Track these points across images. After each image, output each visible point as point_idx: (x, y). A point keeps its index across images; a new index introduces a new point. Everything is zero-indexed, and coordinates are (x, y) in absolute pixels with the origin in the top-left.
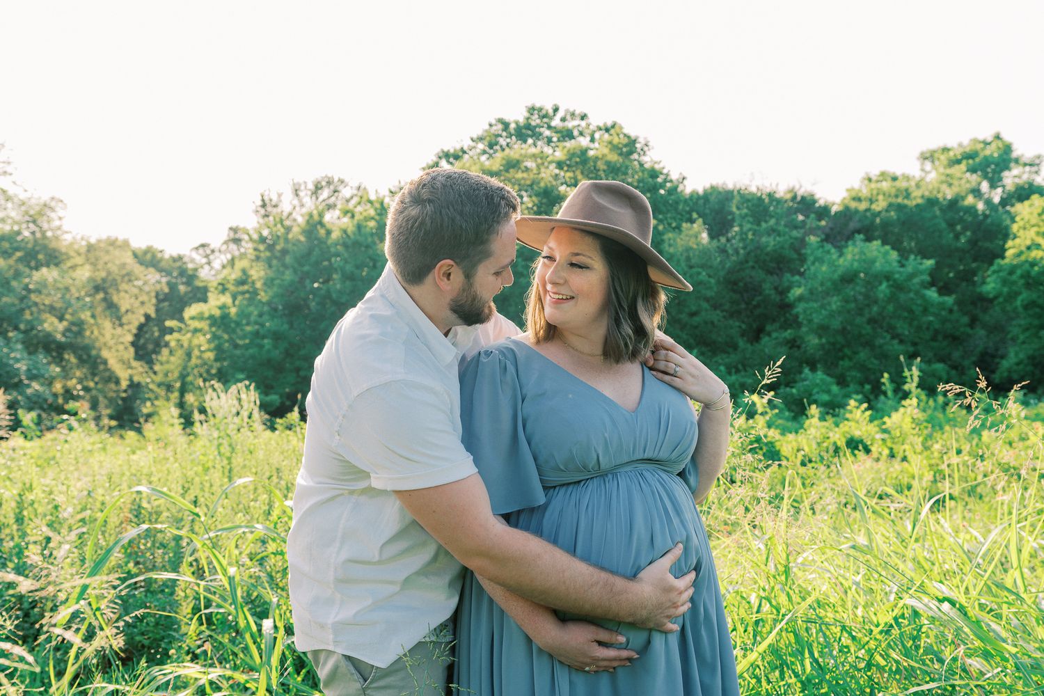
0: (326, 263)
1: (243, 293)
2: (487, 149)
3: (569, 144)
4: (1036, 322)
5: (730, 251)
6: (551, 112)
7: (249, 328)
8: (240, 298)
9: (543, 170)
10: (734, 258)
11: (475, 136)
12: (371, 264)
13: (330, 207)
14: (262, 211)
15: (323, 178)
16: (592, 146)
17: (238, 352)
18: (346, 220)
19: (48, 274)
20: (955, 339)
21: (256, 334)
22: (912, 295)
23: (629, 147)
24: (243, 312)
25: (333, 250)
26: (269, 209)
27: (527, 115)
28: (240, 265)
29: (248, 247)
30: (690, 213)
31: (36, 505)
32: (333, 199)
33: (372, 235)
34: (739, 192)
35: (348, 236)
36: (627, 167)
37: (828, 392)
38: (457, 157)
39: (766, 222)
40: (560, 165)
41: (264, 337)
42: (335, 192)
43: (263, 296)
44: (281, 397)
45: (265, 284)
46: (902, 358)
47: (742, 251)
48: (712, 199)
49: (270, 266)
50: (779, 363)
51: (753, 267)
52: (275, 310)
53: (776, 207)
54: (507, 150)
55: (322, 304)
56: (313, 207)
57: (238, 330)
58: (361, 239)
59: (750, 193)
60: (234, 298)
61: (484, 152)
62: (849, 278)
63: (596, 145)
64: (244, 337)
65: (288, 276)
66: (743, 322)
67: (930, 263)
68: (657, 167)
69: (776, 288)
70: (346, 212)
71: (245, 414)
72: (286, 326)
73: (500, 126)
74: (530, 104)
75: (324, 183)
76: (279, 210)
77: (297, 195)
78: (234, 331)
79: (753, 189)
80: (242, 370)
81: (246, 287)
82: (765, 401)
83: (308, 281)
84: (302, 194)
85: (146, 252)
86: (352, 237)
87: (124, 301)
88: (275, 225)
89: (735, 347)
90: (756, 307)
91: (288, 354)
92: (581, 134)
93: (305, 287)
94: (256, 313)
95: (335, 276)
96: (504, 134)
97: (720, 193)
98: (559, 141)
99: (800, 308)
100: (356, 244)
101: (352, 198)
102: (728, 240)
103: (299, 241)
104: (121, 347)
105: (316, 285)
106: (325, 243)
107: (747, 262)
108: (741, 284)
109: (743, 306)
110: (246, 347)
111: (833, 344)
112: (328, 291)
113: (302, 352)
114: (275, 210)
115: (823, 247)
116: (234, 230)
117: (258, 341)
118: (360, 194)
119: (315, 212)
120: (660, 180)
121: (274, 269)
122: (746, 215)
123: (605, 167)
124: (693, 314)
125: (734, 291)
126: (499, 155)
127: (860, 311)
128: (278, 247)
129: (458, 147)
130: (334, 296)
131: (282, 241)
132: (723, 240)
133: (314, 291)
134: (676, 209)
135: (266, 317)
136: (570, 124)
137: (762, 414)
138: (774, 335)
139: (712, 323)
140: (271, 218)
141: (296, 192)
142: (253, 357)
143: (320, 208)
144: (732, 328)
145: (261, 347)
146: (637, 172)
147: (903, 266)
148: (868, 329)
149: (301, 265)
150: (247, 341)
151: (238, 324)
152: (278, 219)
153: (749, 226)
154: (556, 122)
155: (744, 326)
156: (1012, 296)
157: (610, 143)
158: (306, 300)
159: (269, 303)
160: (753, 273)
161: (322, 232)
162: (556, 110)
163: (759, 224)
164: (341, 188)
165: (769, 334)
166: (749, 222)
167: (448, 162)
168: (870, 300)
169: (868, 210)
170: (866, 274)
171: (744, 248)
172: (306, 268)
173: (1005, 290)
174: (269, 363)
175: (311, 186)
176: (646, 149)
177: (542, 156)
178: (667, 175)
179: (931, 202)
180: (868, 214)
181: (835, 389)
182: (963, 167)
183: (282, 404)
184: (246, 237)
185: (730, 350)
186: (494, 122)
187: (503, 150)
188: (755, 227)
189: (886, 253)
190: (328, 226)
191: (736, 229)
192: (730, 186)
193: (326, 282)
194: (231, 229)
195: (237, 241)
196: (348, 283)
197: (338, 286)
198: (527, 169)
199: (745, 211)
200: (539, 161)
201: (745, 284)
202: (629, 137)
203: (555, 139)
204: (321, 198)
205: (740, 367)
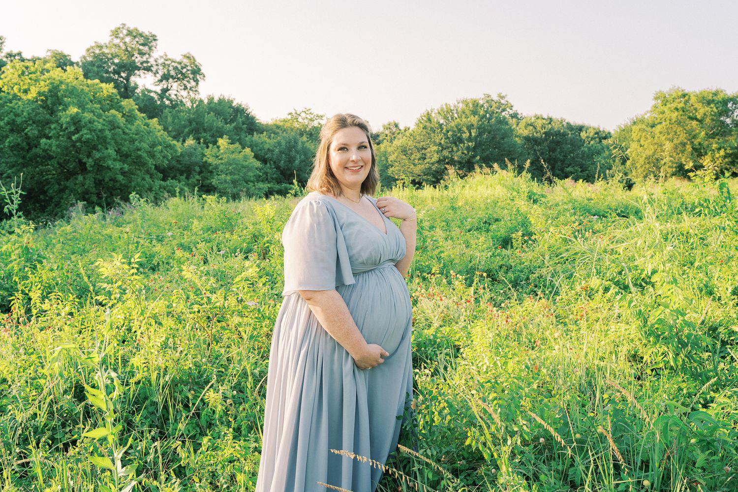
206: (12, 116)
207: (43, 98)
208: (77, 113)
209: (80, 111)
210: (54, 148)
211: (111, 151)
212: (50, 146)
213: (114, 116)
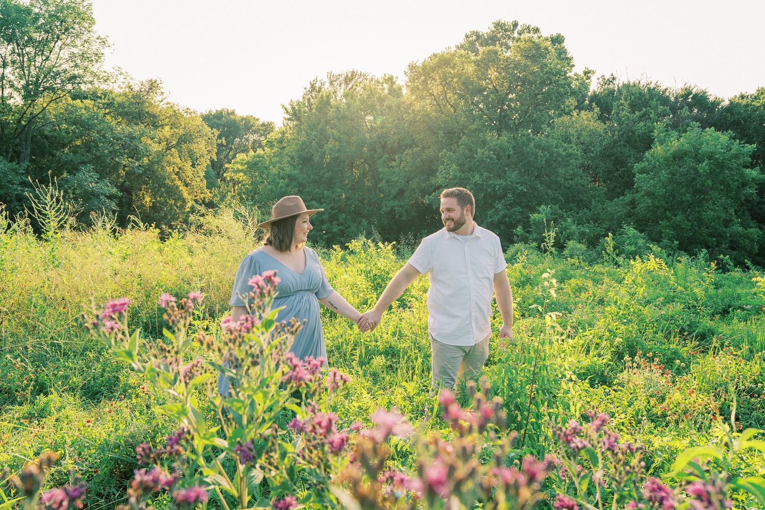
6: (511, 27)
10: (610, 138)
22: (734, 172)
27: (493, 29)
37: (637, 244)
51: (624, 145)
65: (303, 138)
67: (751, 147)
72: (298, 172)
73: (474, 38)
74: (495, 21)
85: (243, 119)
99: (636, 178)
104: (198, 179)
107: (620, 141)
108: (613, 158)
111: (658, 207)
147: (729, 148)
149: (312, 130)
154: (516, 35)
160: (623, 150)
162: (515, 25)
169: (747, 106)
180: (748, 109)
186: (470, 34)
189: (717, 137)
201: (616, 158)
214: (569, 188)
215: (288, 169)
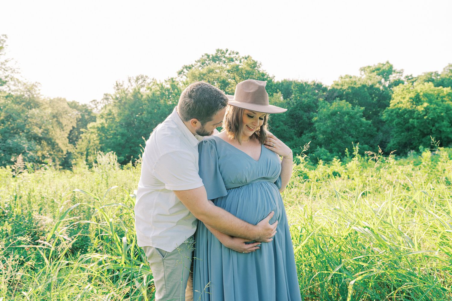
0: (141, 107)
1: (110, 119)
2: (201, 65)
3: (232, 63)
4: (400, 130)
5: (291, 104)
6: (225, 51)
7: (112, 132)
8: (108, 120)
9: (222, 73)
10: (292, 106)
11: (197, 60)
12: (158, 108)
13: (143, 86)
14: (117, 88)
15: (140, 75)
16: (240, 64)
17: (108, 141)
18: (148, 91)
19: (35, 111)
20: (372, 136)
21: (115, 134)
22: (356, 120)
23: (254, 65)
24: (110, 126)
25: (143, 103)
26: (119, 87)
27: (216, 52)
28: (108, 108)
29: (111, 101)
30: (276, 89)
31: (36, 197)
32: (144, 83)
33: (158, 97)
34: (294, 82)
35: (149, 97)
36: (253, 72)
37: (326, 155)
38: (190, 68)
39: (304, 93)
40: (228, 71)
41: (118, 135)
42: (144, 80)
43: (117, 120)
44: (125, 157)
45: (118, 115)
46: (352, 143)
47: (295, 104)
48: (285, 84)
49: (120, 109)
50: (309, 144)
51: (299, 110)
52: (122, 125)
53: (308, 87)
54: (209, 66)
55: (140, 123)
56: (136, 86)
57: (108, 133)
58: (154, 99)
59: (298, 82)
60: (106, 121)
61: (200, 66)
62: (334, 114)
63: (242, 64)
64: (110, 135)
65: (127, 112)
66: (295, 130)
67: (363, 108)
68: (264, 72)
69: (307, 117)
70: (148, 88)
71: (112, 163)
72: (126, 131)
73: (206, 57)
74: (217, 49)
75: (140, 77)
76: (123, 87)
77: (130, 82)
78: (106, 133)
79: (300, 81)
80: (110, 147)
81: (111, 116)
82: (303, 158)
83: (134, 114)
84: (132, 81)
85: (72, 103)
86: (151, 97)
87: (64, 121)
88: (122, 93)
89: (293, 139)
90: (300, 124)
91: (127, 141)
92: (236, 60)
93: (133, 116)
94: (115, 126)
95: (144, 112)
96: (208, 59)
97: (287, 82)
98: (228, 62)
99: (316, 125)
100: (152, 100)
101: (151, 83)
102: (290, 100)
103: (130, 99)
104: (63, 139)
105: (137, 116)
106: (141, 100)
107: (297, 108)
108: (295, 116)
109: (296, 124)
110: (111, 139)
111: (328, 138)
112: (142, 118)
113: (132, 141)
114: (121, 87)
115: (324, 102)
116: (106, 95)
117: (116, 137)
118: (154, 81)
119: (137, 88)
120: (265, 77)
121: (121, 109)
122: (297, 90)
123: (245, 72)
124: (277, 127)
125: (292, 118)
126: (206, 67)
127: (338, 126)
128: (123, 101)
129: (190, 64)
130: (144, 120)
131: (124, 99)
132: (288, 99)
133: (136, 118)
134: (271, 88)
135: (118, 128)
136: (232, 56)
137: (302, 163)
138: (307, 134)
139: (284, 130)
140: (120, 90)
141: (129, 81)
142: (114, 142)
143: (139, 86)
144: (291, 132)
145: (117, 139)
146: (257, 74)
147: (353, 109)
148: (340, 132)
149: (132, 108)
150: (111, 137)
151: (108, 130)
152: (123, 91)
153: (298, 94)
154: (227, 55)
155: (296, 131)
156: (392, 120)
157: (247, 63)
158: (133, 121)
159: (119, 122)
160: (299, 112)
161: (140, 96)
162: (227, 51)
163: (301, 94)
164: (146, 79)
165: (305, 135)
166: (298, 93)
167: (187, 70)
168: (342, 122)
169: (341, 89)
170: (340, 112)
171: (296, 102)
172: (133, 109)
173: (390, 118)
174: (120, 145)
175: (135, 79)
176: (260, 65)
177: (222, 68)
178: (268, 75)
179: (364, 86)
180: (341, 90)
181: (328, 154)
182: (375, 73)
183: (125, 160)
184: (111, 97)
185: (291, 140)
186: (204, 55)
187: (207, 65)
188: (300, 95)
189: (347, 105)
190: (142, 93)
191: (293, 95)
192: (291, 80)
193: (141, 114)
194: (105, 94)
195: (107, 99)
196: (149, 115)
197: (146, 116)
198: (216, 73)
199: (296, 89)
200: (221, 70)
201: (296, 116)
202: (254, 61)
203: (227, 62)
204: (139, 83)
205: (294, 146)
206: (397, 110)
207: (412, 100)
208: (427, 106)
209: (429, 104)
210: (415, 123)
211: (445, 123)
212: (414, 122)
213: (448, 105)
214: (279, 131)
215: (120, 130)
